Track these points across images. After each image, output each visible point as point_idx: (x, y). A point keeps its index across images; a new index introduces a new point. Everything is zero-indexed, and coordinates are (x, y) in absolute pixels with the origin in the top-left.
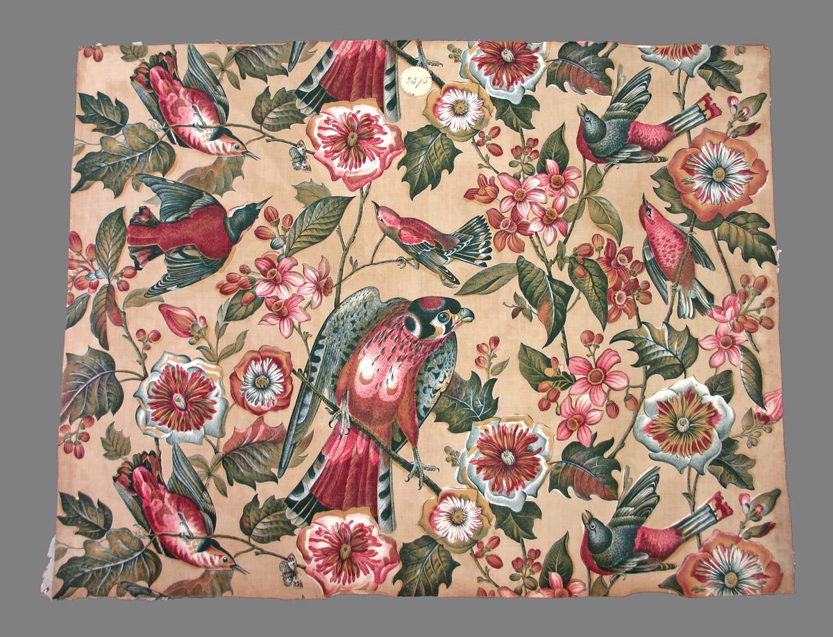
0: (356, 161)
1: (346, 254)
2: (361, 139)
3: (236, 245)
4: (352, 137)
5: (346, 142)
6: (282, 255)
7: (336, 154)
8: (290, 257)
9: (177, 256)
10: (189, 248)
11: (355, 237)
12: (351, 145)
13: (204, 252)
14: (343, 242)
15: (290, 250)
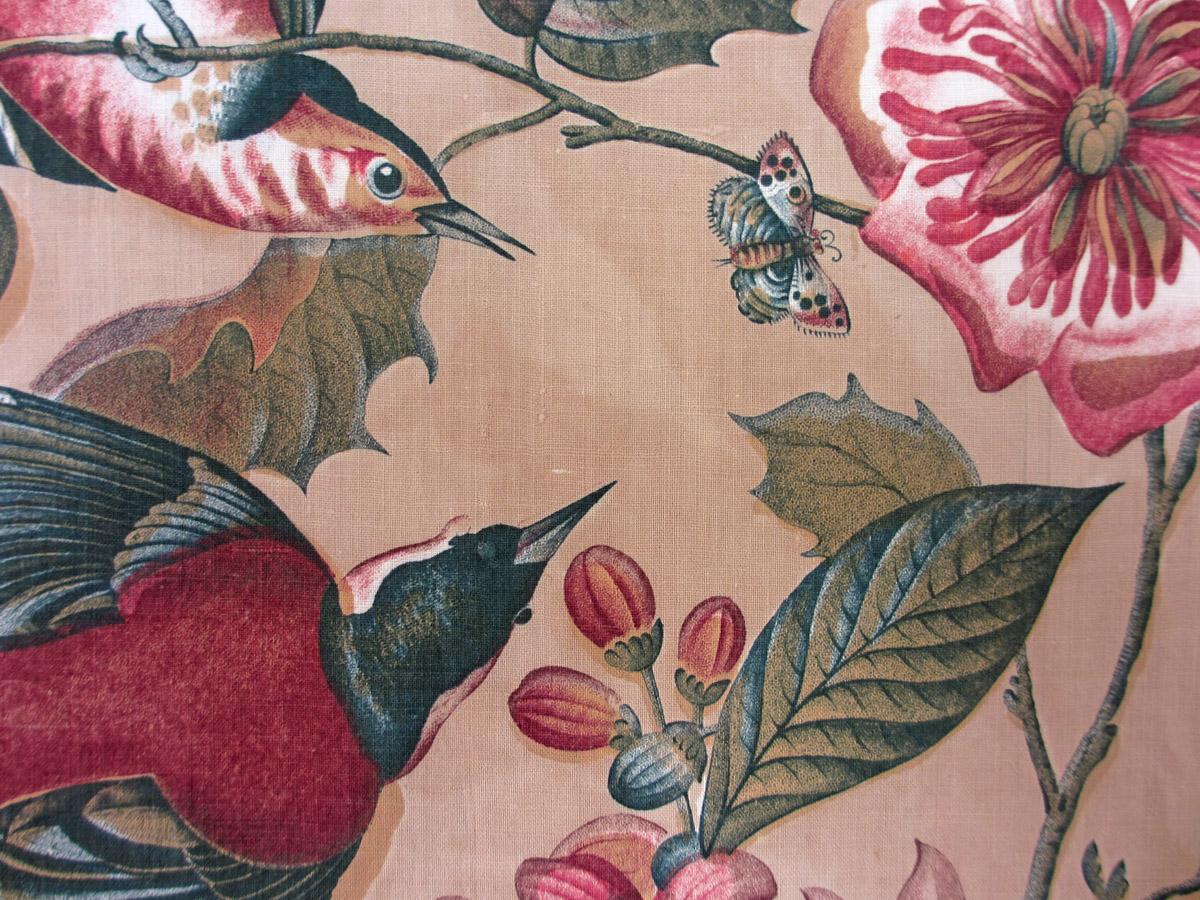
0: (1123, 265)
1: (1062, 830)
2: (1152, 131)
3: (402, 782)
4: (1099, 117)
5: (1062, 148)
6: (681, 839)
7: (999, 224)
8: (730, 850)
9: (54, 843)
10: (119, 795)
11: (1111, 731)
12: (1091, 166)
13: (208, 825)
14: (1042, 762)
15: (727, 811)
